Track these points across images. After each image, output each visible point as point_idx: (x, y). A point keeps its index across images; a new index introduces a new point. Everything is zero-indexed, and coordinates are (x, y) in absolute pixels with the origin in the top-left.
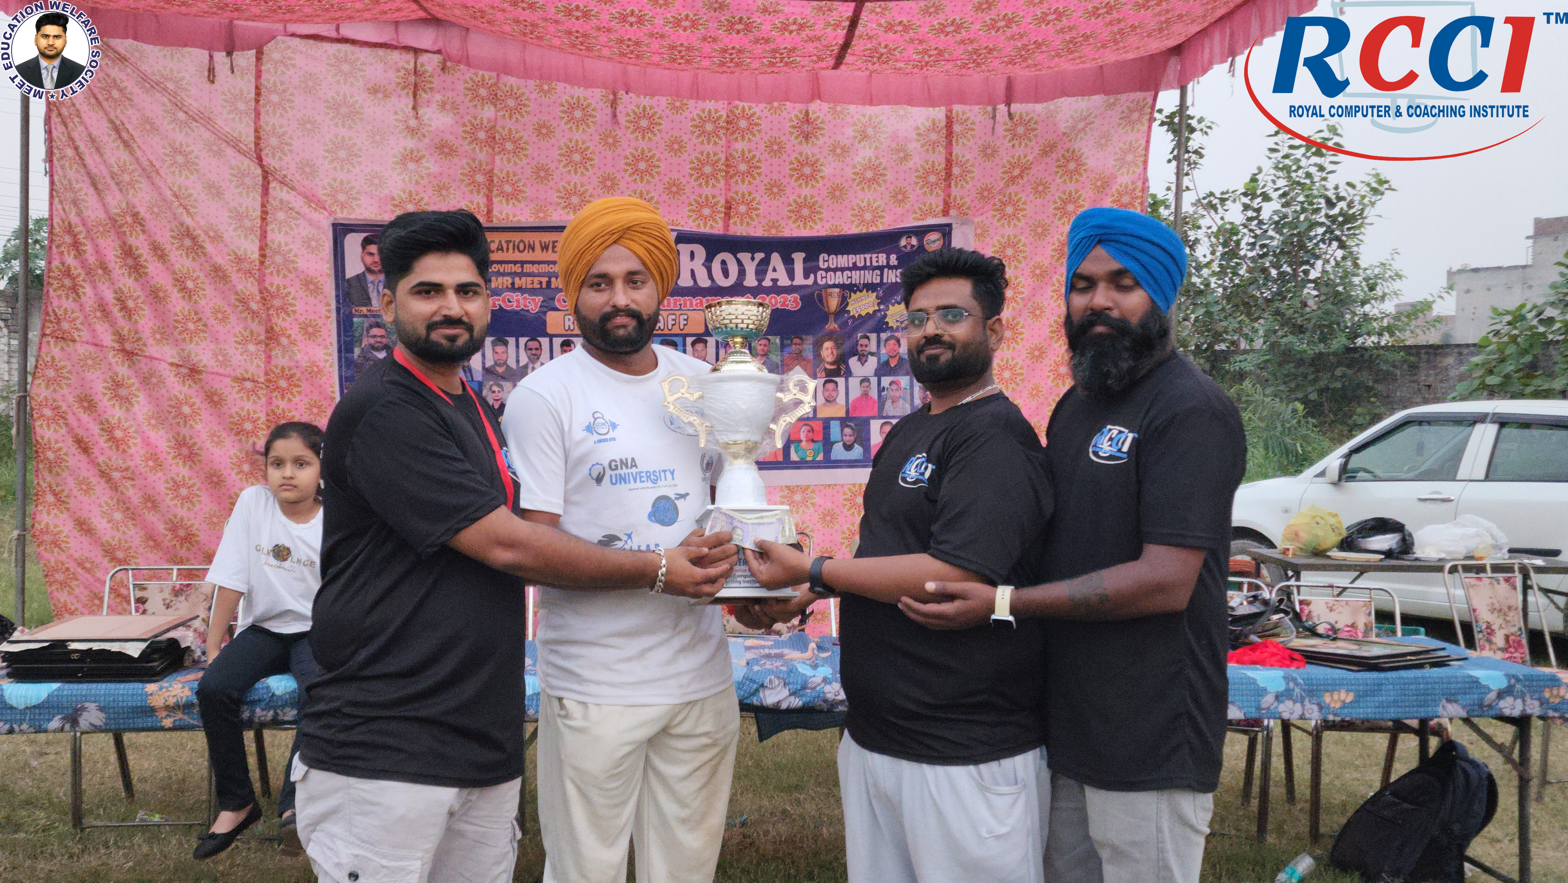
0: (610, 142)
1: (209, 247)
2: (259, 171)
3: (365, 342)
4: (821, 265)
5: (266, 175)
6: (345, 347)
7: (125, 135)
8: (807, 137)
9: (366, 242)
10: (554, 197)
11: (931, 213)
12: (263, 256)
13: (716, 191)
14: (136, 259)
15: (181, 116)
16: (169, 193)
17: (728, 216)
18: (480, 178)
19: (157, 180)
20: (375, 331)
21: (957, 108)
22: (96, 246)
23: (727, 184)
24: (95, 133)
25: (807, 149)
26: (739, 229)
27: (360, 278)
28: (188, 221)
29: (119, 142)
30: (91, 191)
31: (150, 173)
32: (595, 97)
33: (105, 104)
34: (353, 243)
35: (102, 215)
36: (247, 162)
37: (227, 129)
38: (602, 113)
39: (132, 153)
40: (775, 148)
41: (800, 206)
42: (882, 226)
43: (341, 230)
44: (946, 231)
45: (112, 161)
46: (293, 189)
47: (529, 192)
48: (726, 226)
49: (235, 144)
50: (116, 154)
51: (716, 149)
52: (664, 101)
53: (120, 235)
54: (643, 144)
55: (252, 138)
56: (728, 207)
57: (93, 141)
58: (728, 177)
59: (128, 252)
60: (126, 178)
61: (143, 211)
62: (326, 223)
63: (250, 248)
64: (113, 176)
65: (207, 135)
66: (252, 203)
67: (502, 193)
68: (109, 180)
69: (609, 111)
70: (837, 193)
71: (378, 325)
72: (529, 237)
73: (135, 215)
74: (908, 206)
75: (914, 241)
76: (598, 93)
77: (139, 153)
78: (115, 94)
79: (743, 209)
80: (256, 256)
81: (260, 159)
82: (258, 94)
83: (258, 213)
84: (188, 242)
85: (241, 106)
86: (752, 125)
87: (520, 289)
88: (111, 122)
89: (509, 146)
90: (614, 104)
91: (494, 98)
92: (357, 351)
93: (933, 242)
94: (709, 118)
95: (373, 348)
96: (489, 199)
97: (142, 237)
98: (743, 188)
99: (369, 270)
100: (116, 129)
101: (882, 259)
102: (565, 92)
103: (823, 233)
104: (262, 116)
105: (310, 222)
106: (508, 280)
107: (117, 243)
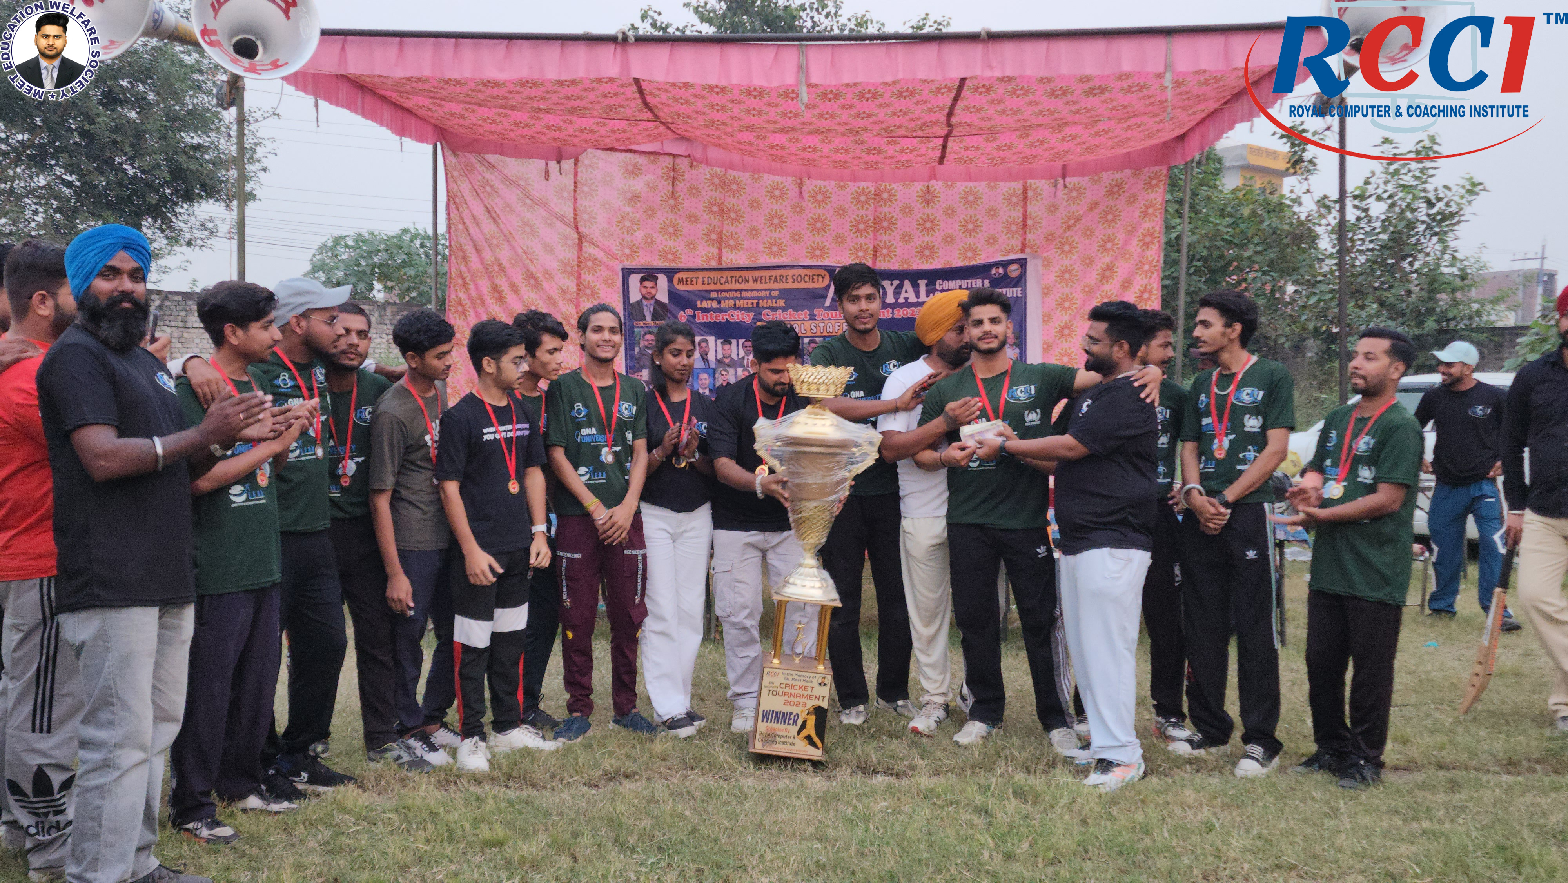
0: (798, 210)
1: (545, 285)
2: (576, 236)
3: (642, 344)
4: (938, 287)
5: (581, 237)
6: (629, 348)
7: (494, 215)
8: (928, 203)
9: (643, 280)
10: (761, 247)
11: (1012, 251)
12: (579, 290)
13: (867, 241)
14: (500, 292)
15: (528, 201)
16: (520, 251)
17: (875, 256)
18: (714, 236)
19: (513, 243)
20: (648, 337)
21: (1029, 181)
22: (476, 285)
23: (875, 235)
24: (476, 213)
25: (928, 211)
26: (882, 265)
27: (639, 303)
28: (532, 268)
29: (490, 220)
30: (473, 251)
31: (508, 238)
32: (788, 182)
33: (482, 196)
34: (634, 279)
35: (480, 267)
36: (569, 230)
37: (557, 210)
38: (793, 192)
39: (498, 226)
40: (907, 210)
41: (924, 248)
42: (979, 261)
43: (627, 273)
44: (1022, 263)
45: (486, 231)
46: (597, 246)
47: (745, 244)
48: (874, 263)
49: (561, 218)
50: (489, 227)
51: (868, 213)
52: (833, 183)
53: (491, 278)
54: (819, 211)
55: (572, 215)
56: (875, 250)
57: (475, 219)
58: (876, 231)
59: (496, 289)
60: (495, 242)
61: (504, 263)
62: (619, 268)
63: (570, 284)
64: (487, 240)
65: (544, 213)
66: (571, 255)
67: (728, 246)
68: (484, 244)
69: (797, 189)
70: (949, 240)
71: (650, 333)
72: (744, 274)
73: (500, 265)
74: (997, 247)
75: (1001, 270)
76: (790, 179)
77: (502, 226)
78: (488, 189)
79: (885, 251)
80: (574, 290)
81: (577, 228)
82: (576, 187)
83: (575, 263)
84: (532, 282)
85: (565, 194)
86: (892, 196)
87: (740, 308)
88: (485, 206)
89: (733, 215)
90: (800, 185)
91: (724, 184)
92: (637, 350)
93: (1014, 271)
94: (863, 193)
95: (647, 347)
96: (720, 249)
97: (504, 279)
98: (885, 238)
99: (644, 297)
100: (489, 212)
101: (979, 282)
102: (769, 180)
103: (939, 266)
104: (579, 201)
105: (608, 267)
106: (731, 303)
107: (488, 283)
